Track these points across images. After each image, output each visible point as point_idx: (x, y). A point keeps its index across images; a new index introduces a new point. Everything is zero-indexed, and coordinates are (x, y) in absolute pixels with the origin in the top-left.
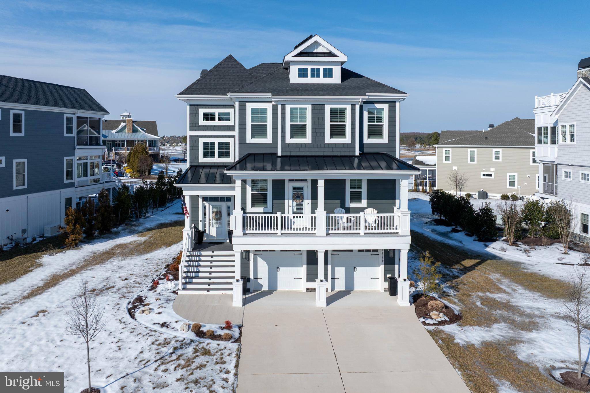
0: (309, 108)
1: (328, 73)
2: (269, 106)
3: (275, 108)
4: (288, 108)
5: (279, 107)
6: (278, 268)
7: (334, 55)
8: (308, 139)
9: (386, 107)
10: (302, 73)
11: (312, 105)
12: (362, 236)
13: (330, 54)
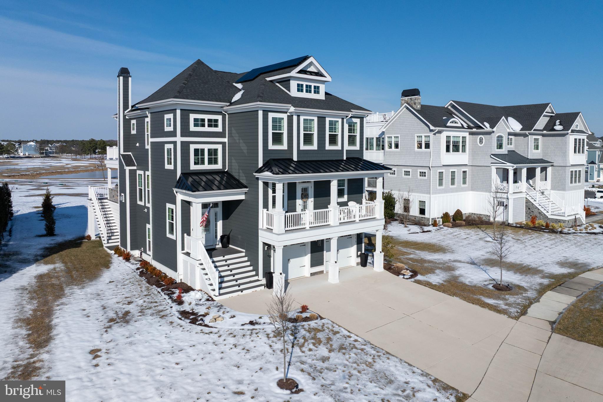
0: (316, 119)
1: (317, 90)
2: (285, 116)
3: (290, 118)
4: (302, 118)
5: (295, 118)
6: (289, 260)
7: (322, 75)
8: (315, 147)
9: (358, 121)
10: (300, 88)
11: (318, 117)
12: (358, 223)
13: (318, 74)
